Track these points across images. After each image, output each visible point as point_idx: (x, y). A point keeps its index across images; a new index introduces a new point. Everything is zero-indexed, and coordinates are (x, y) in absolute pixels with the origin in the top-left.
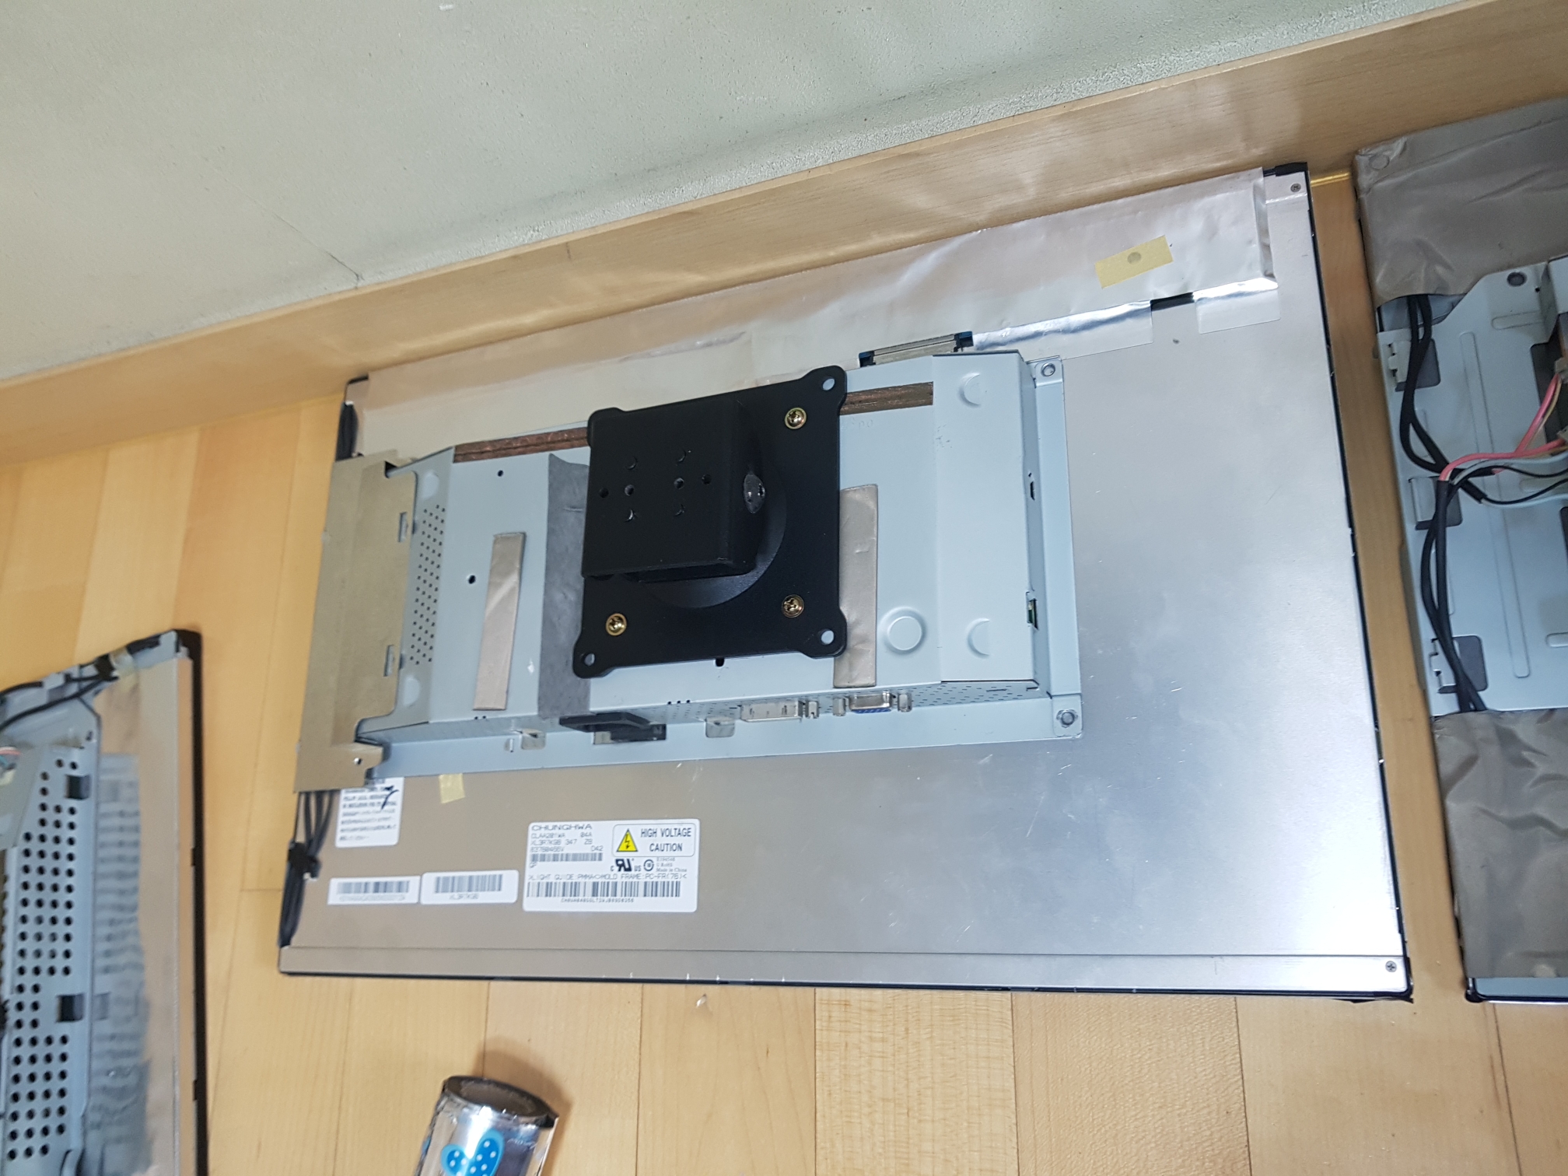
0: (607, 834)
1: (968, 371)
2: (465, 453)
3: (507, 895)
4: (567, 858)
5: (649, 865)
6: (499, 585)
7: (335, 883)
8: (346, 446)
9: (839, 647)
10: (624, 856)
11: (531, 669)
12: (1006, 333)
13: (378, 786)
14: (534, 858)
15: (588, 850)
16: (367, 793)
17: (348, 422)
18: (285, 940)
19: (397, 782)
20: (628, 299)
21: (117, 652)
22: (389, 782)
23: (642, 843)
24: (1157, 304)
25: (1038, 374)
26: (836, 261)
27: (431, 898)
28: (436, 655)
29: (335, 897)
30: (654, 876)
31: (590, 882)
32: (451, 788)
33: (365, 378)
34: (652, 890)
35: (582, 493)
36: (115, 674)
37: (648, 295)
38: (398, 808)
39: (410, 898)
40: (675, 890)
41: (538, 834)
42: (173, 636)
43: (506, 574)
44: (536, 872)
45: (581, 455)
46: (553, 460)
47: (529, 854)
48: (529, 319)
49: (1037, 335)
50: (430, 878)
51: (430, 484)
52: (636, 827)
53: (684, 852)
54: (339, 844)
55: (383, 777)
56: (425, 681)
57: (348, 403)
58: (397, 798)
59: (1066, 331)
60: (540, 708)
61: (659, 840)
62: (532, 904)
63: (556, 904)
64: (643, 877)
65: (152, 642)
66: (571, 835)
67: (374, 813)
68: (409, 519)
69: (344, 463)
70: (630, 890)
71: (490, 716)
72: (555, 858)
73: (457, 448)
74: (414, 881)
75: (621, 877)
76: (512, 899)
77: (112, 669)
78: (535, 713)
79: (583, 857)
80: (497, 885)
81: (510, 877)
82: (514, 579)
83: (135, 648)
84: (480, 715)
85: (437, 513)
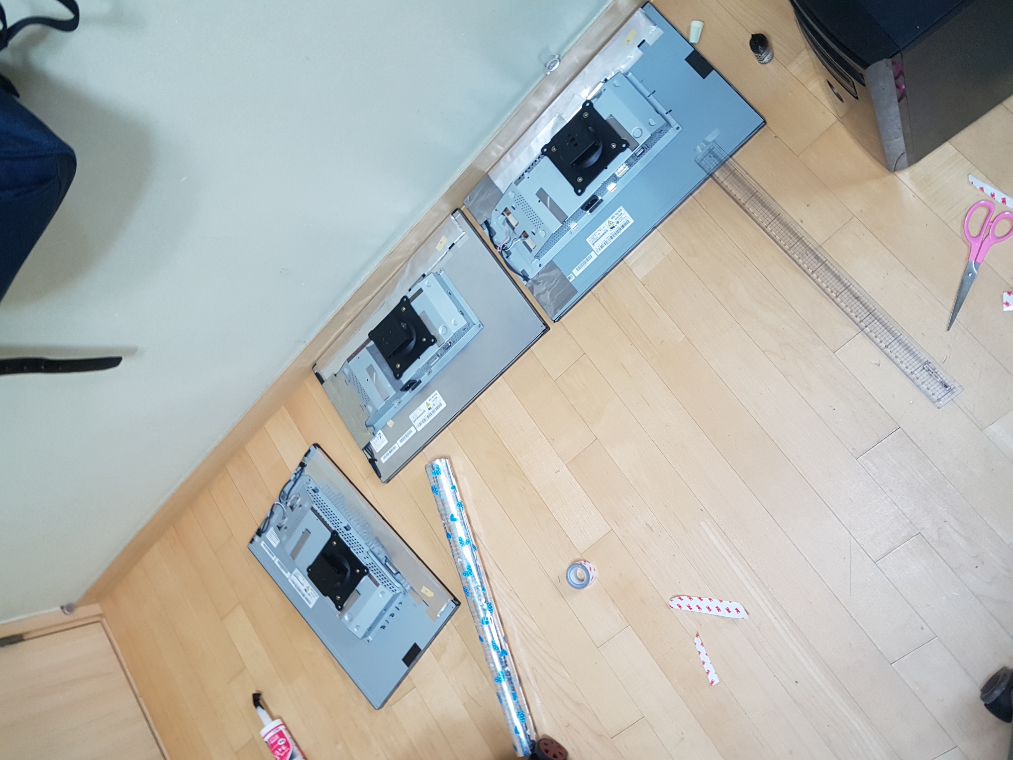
0: (423, 406)
1: (425, 281)
2: (349, 360)
3: (414, 431)
4: (420, 416)
5: (434, 405)
6: (373, 376)
7: (382, 459)
8: (322, 381)
9: (435, 341)
10: (429, 407)
11: (389, 386)
12: (430, 270)
13: (377, 435)
14: (414, 421)
15: (422, 412)
16: (376, 438)
17: (318, 375)
18: (380, 477)
19: (380, 431)
20: (360, 310)
21: (303, 459)
22: (378, 433)
23: (430, 402)
24: (450, 248)
25: (439, 273)
26: (393, 276)
27: (401, 445)
28: (370, 398)
29: (384, 461)
30: (436, 406)
31: (426, 416)
32: (391, 423)
33: (315, 364)
34: (437, 408)
35: (376, 349)
36: (305, 464)
37: (363, 306)
38: (383, 435)
39: (397, 448)
40: (441, 404)
41: (411, 417)
42: (313, 446)
43: (373, 373)
44: (415, 424)
45: (372, 343)
46: (367, 348)
47: (413, 422)
48: (342, 328)
49: (435, 266)
50: (398, 442)
51: (346, 371)
52: (427, 401)
53: (438, 397)
54: (377, 452)
55: (376, 433)
56: (372, 405)
57: (315, 372)
58: (382, 434)
59: (439, 262)
60: (396, 391)
61: (433, 399)
62: (419, 430)
63: (423, 425)
64: (434, 408)
65: (309, 451)
66: (417, 412)
67: (380, 440)
68: (347, 380)
69: (324, 384)
70: (434, 411)
71: (388, 399)
72: (418, 418)
73: (347, 360)
74: (396, 445)
75: (431, 411)
76: (415, 431)
77: (304, 463)
78: (395, 392)
79: (423, 413)
80: (411, 432)
81: (412, 428)
82: (375, 373)
83: (306, 455)
84: (386, 401)
85: (352, 373)
